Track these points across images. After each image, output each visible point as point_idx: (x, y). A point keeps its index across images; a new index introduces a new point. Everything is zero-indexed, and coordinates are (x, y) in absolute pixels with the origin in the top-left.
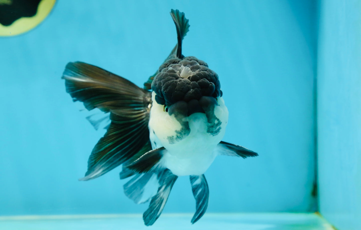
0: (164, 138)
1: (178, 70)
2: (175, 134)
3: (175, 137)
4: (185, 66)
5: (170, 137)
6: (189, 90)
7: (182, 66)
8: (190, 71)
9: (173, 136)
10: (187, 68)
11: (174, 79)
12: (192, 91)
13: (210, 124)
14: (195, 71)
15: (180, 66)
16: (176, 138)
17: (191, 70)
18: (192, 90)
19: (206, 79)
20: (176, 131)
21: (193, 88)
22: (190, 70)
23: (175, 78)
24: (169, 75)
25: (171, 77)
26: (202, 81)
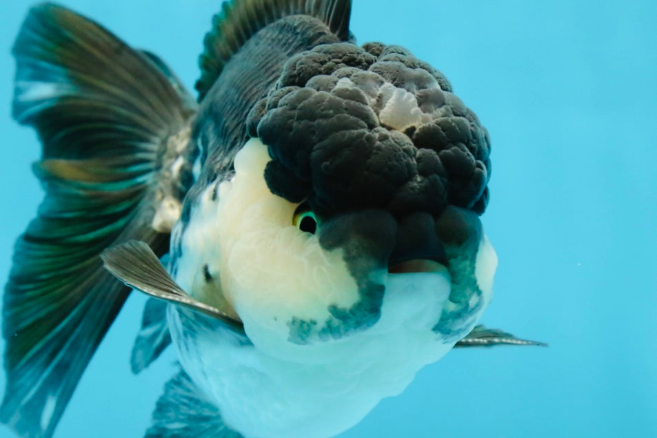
0: (276, 319)
1: (373, 96)
2: (322, 316)
3: (321, 324)
4: (397, 86)
5: (303, 322)
6: (411, 177)
7: (388, 84)
8: (416, 109)
9: (314, 323)
10: (407, 94)
11: (363, 127)
12: (421, 182)
13: (452, 307)
14: (430, 112)
15: (382, 83)
16: (324, 331)
17: (420, 105)
18: (419, 179)
19: (466, 149)
20: (334, 309)
21: (423, 173)
22: (417, 104)
23: (365, 125)
24: (346, 109)
25: (352, 118)
26: (454, 151)
